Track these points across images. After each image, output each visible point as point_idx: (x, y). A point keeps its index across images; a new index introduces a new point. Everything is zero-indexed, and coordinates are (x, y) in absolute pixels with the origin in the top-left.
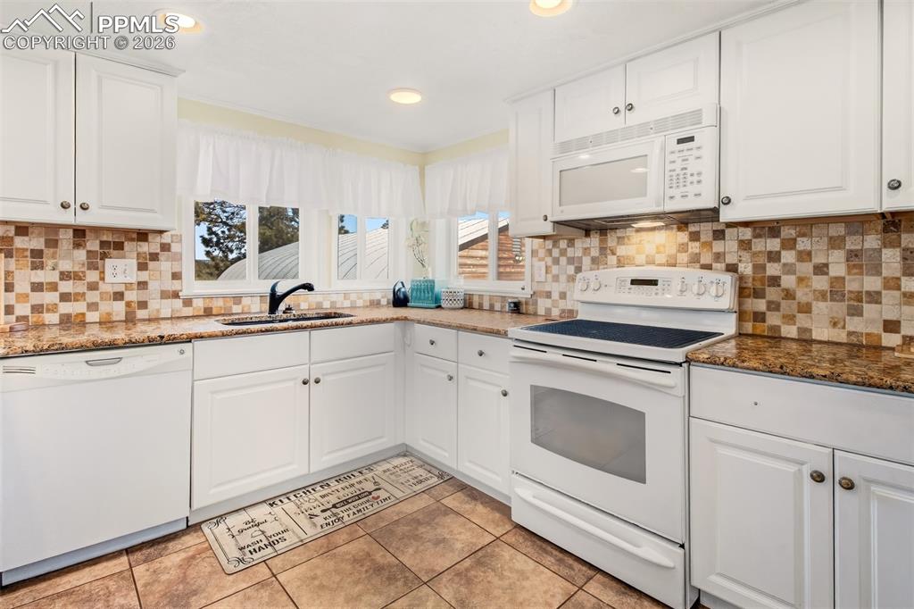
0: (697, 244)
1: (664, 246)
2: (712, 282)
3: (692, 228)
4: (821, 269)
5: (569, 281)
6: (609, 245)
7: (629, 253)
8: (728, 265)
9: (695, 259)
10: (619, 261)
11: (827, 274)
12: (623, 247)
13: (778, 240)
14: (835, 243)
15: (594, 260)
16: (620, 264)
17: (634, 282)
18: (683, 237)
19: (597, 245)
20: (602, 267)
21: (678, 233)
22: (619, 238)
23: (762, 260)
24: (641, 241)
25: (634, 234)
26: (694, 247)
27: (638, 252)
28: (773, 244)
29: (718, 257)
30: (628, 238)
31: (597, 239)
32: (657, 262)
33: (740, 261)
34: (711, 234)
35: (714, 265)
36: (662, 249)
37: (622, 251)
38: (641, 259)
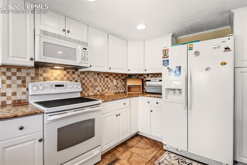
0: (69, 75)
1: (60, 75)
2: (77, 85)
3: (68, 70)
4: (90, 81)
5: (18, 87)
6: (39, 72)
7: (48, 76)
8: (76, 80)
9: (68, 79)
10: (44, 78)
11: (91, 82)
12: (46, 74)
13: (84, 75)
14: (92, 76)
15: (32, 78)
16: (45, 80)
17: (56, 86)
18: (65, 72)
19: (34, 72)
20: (36, 81)
21: (64, 71)
22: (43, 70)
23: (82, 79)
24: (52, 72)
25: (50, 70)
26: (68, 75)
27: (52, 76)
28: (84, 76)
29: (74, 78)
30: (48, 71)
31: (34, 70)
32: (58, 79)
33: (78, 80)
34: (72, 72)
35: (73, 80)
36: (59, 75)
37: (45, 75)
38: (52, 78)
